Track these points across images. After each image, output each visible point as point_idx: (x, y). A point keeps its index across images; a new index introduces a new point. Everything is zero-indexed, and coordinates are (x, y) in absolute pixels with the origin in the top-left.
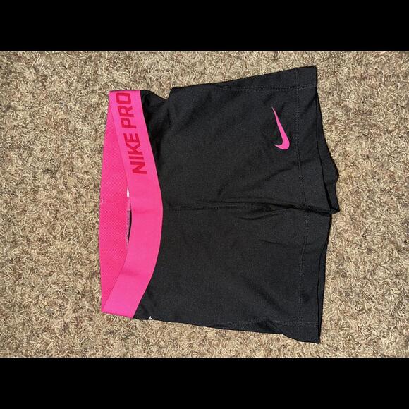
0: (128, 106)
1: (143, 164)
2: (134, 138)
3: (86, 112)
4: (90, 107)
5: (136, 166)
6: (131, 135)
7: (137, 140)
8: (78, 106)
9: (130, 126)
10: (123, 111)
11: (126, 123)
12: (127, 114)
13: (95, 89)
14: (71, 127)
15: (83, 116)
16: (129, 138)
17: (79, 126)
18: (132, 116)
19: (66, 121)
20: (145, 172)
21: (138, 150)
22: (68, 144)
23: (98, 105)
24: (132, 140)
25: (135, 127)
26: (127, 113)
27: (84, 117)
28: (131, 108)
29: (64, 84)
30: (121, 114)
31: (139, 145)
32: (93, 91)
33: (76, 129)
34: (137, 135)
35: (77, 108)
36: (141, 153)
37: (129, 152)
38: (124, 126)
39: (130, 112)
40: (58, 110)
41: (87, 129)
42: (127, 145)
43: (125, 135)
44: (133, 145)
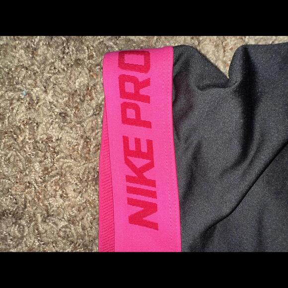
0: (141, 77)
1: (153, 208)
2: (144, 149)
3: (67, 104)
4: (73, 94)
5: (137, 209)
6: (138, 141)
7: (149, 155)
8: (51, 93)
9: (138, 122)
10: (130, 87)
11: (131, 113)
12: (137, 96)
13: (81, 57)
14: (40, 135)
15: (60, 114)
16: (132, 147)
17: (55, 134)
18: (146, 99)
19: (32, 124)
20: (154, 226)
21: (147, 175)
22: (37, 166)
23: (89, 90)
24: (138, 154)
25: (148, 125)
26: (137, 92)
27: (63, 115)
28: (147, 83)
29: (22, 51)
30: (123, 94)
31: (150, 166)
32: (78, 62)
33: (49, 139)
34: (150, 143)
35: (49, 98)
36: (152, 183)
37: (129, 179)
38: (126, 121)
39: (143, 92)
40: (16, 104)
41: (69, 137)
42: (128, 162)
43: (126, 140)
44: (139, 163)
